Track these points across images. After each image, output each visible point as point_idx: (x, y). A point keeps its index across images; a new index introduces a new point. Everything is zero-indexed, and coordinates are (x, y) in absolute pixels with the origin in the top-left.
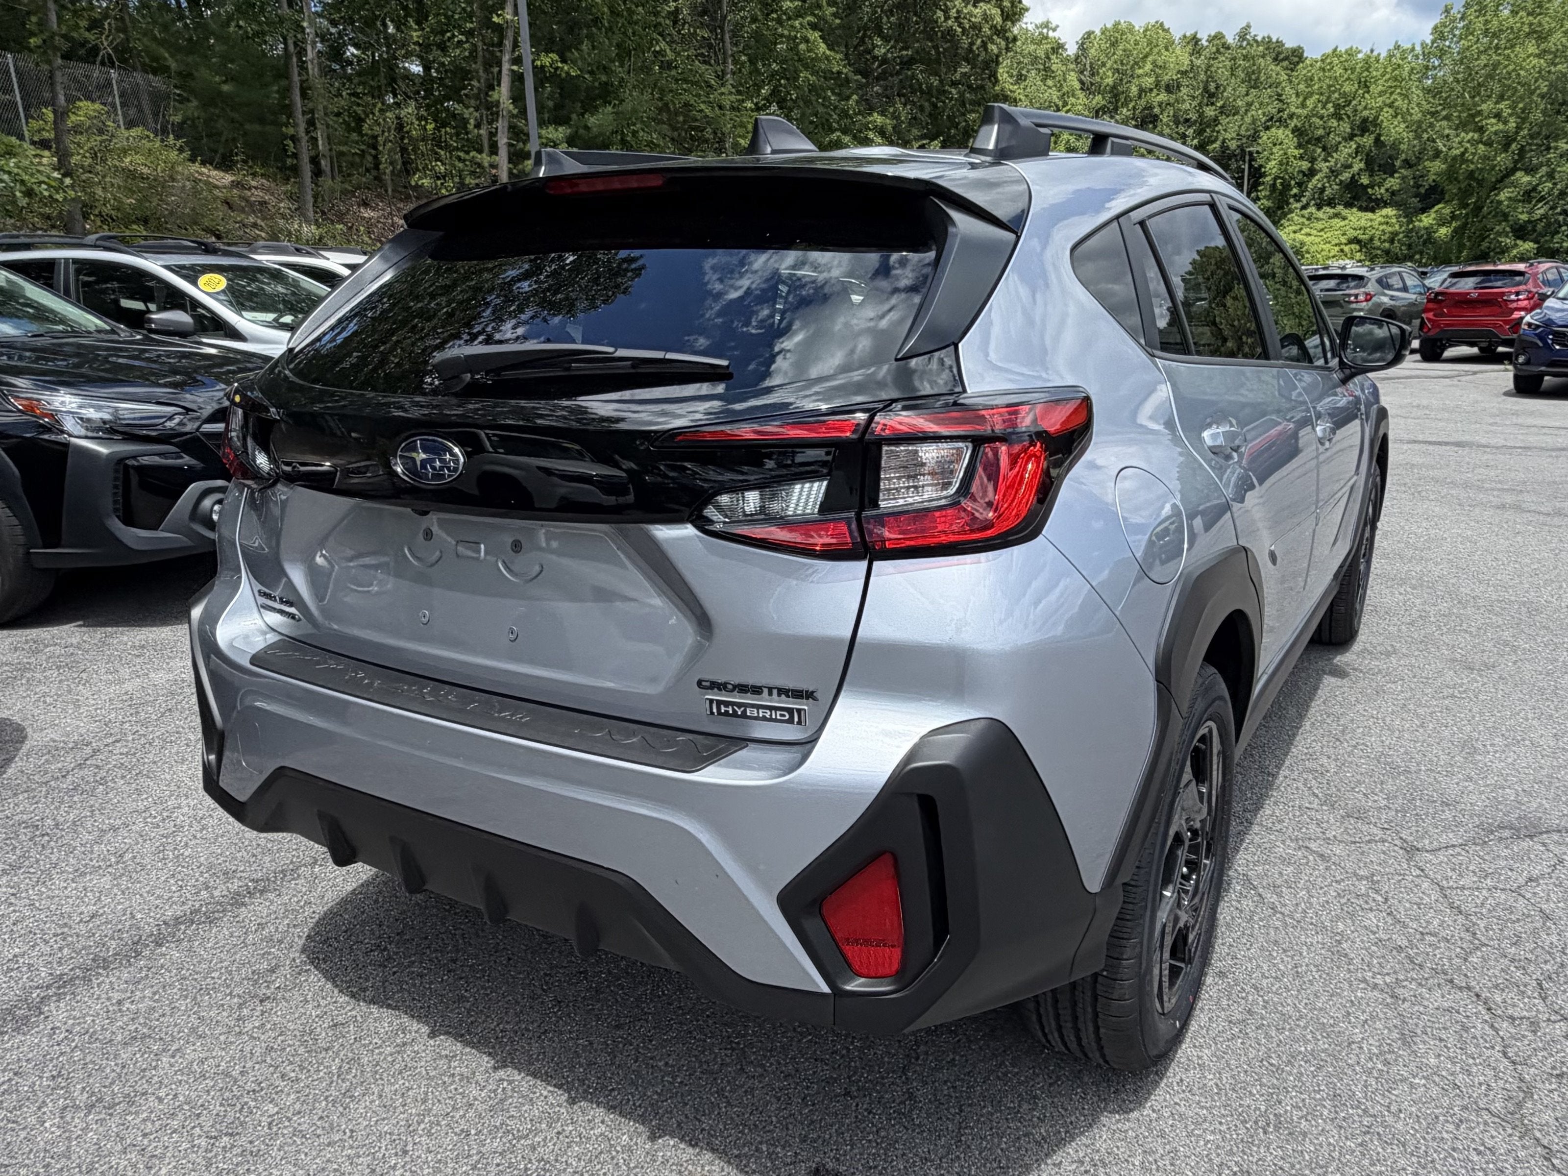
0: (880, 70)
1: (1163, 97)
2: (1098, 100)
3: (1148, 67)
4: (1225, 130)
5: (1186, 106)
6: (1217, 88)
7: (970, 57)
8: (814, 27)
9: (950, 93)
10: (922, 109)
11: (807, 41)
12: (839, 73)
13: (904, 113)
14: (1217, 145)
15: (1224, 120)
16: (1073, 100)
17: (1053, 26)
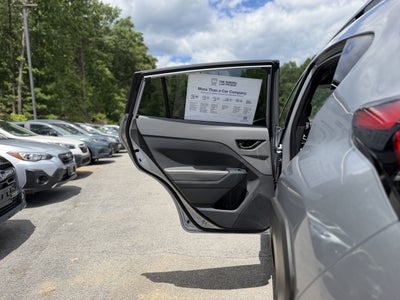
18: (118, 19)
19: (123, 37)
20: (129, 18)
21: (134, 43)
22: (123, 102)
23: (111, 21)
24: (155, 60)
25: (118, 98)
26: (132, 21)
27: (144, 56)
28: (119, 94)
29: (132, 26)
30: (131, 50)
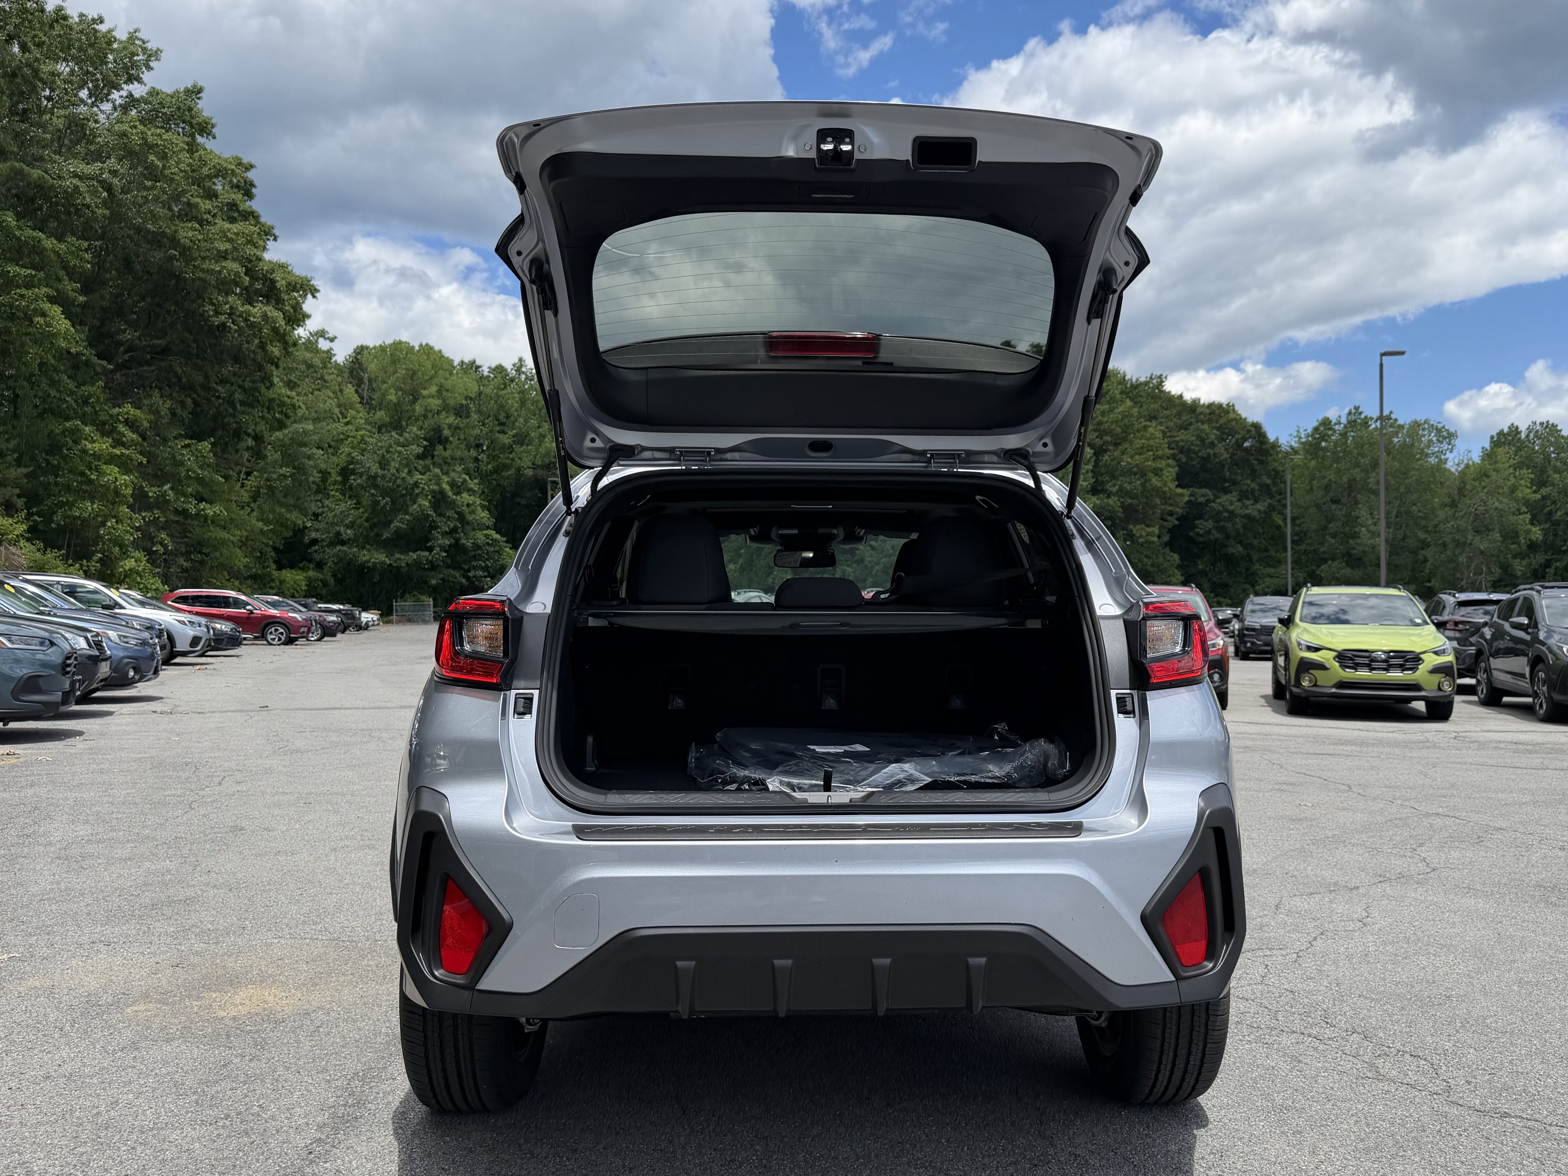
0: (126, 357)
1: (451, 419)
2: (381, 415)
3: (434, 389)
4: (520, 458)
5: (477, 431)
6: (507, 417)
7: (238, 358)
8: (52, 300)
9: (217, 391)
10: (183, 403)
11: (44, 315)
12: (79, 354)
13: (165, 406)
14: (511, 472)
15: (518, 449)
16: (353, 412)
17: (330, 335)
18: (138, 90)
19: (153, 174)
20: (196, 92)
21: (205, 205)
22: (124, 465)
23: (99, 96)
24: (307, 288)
25: (101, 445)
26: (205, 107)
27: (251, 266)
28: (107, 429)
29: (205, 128)
30: (187, 232)
